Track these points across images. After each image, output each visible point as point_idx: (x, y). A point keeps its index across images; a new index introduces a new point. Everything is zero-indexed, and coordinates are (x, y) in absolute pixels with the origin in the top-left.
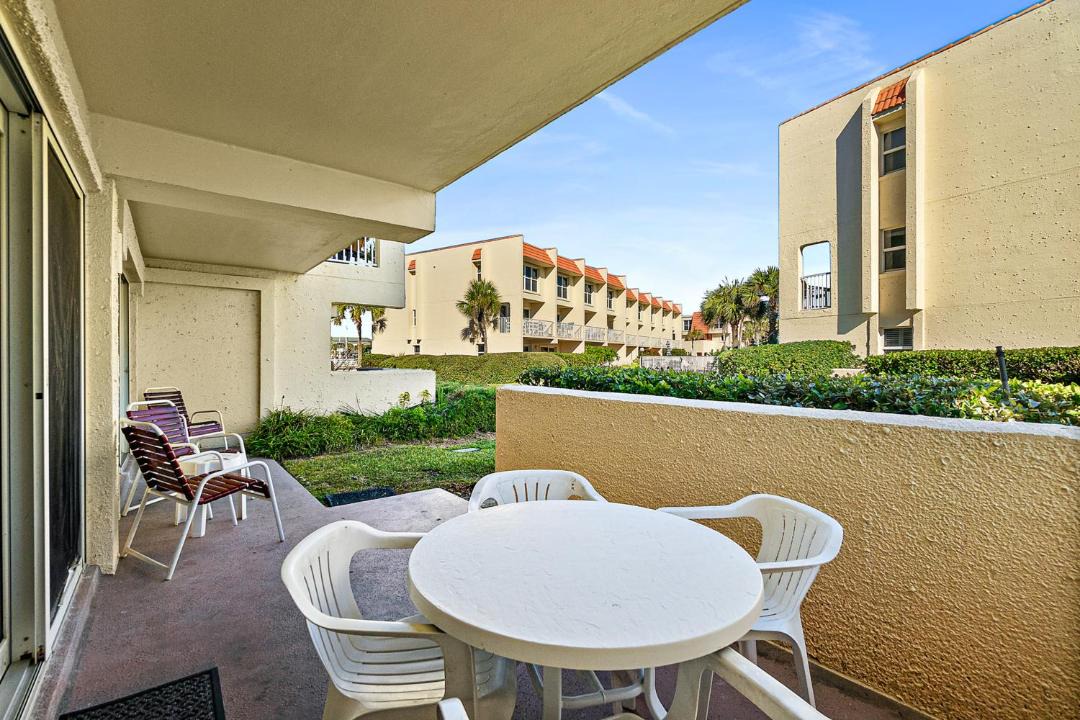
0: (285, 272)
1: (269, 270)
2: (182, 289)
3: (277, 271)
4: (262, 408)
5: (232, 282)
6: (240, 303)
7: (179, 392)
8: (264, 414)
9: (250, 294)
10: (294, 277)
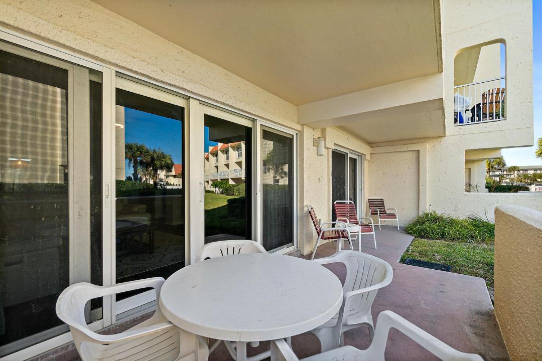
0: (434, 138)
1: (424, 138)
2: (385, 155)
3: (429, 138)
4: (420, 210)
5: (405, 148)
6: (410, 157)
7: (383, 199)
8: (421, 213)
9: (415, 153)
10: (439, 140)
